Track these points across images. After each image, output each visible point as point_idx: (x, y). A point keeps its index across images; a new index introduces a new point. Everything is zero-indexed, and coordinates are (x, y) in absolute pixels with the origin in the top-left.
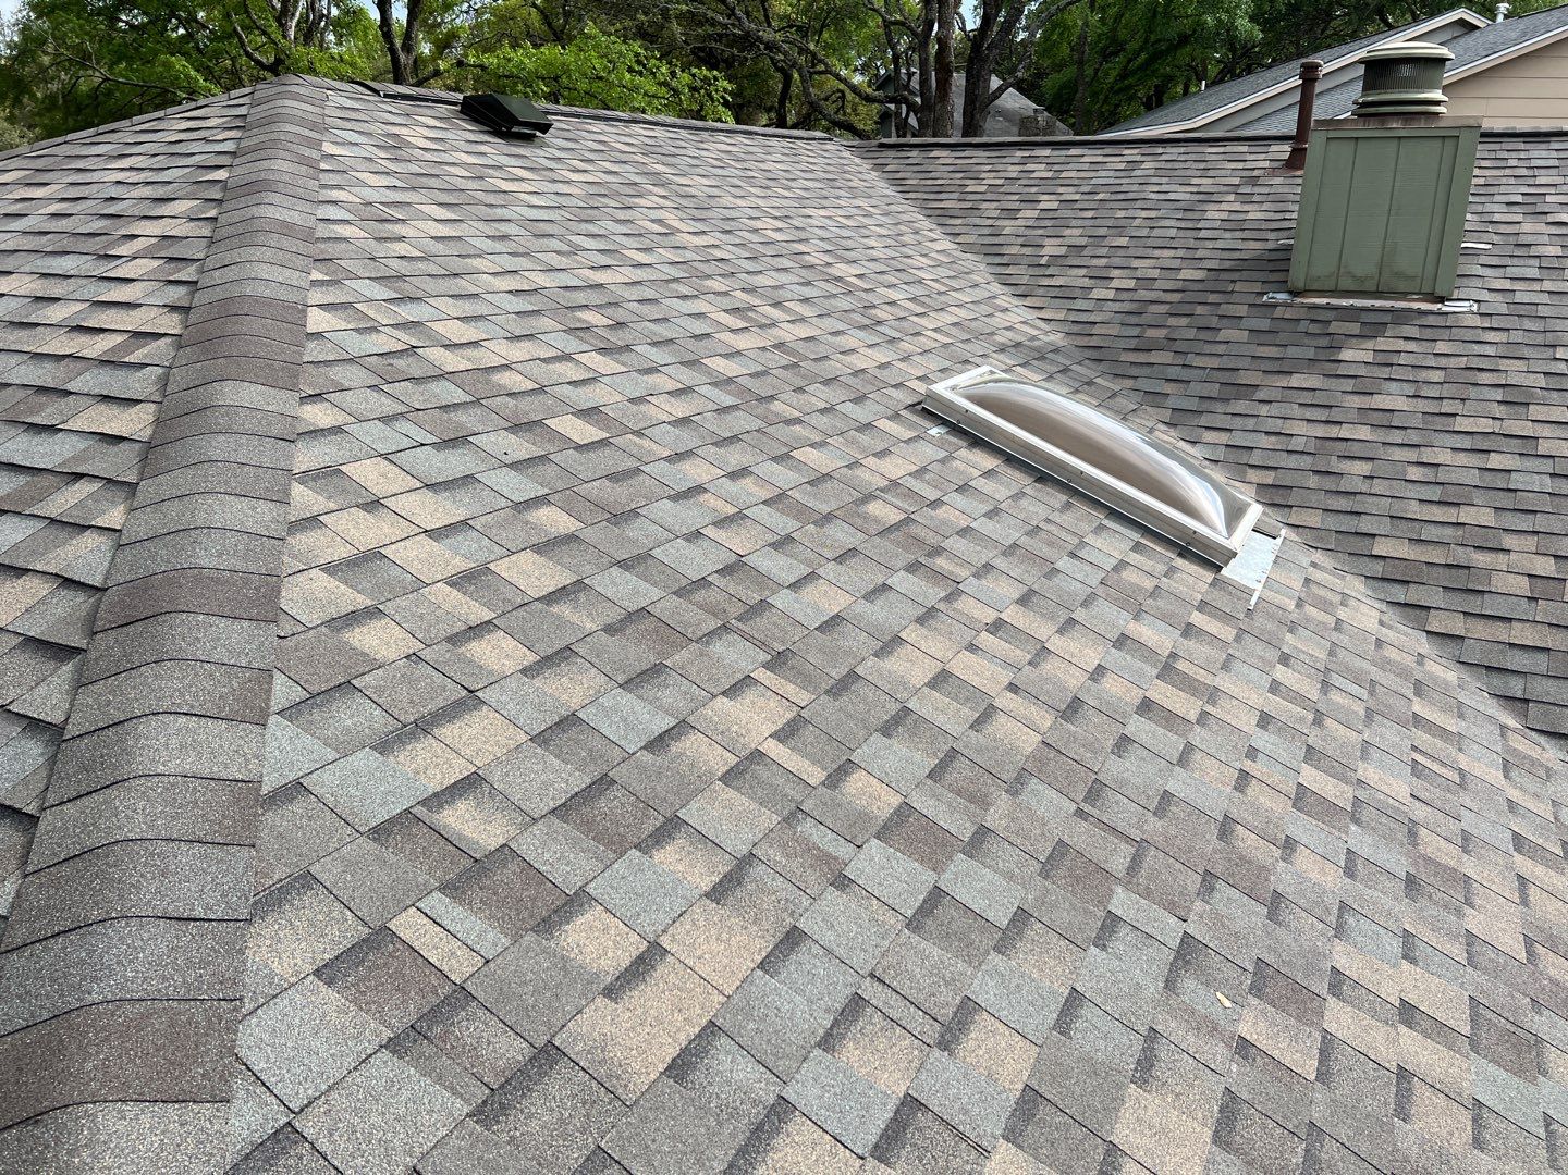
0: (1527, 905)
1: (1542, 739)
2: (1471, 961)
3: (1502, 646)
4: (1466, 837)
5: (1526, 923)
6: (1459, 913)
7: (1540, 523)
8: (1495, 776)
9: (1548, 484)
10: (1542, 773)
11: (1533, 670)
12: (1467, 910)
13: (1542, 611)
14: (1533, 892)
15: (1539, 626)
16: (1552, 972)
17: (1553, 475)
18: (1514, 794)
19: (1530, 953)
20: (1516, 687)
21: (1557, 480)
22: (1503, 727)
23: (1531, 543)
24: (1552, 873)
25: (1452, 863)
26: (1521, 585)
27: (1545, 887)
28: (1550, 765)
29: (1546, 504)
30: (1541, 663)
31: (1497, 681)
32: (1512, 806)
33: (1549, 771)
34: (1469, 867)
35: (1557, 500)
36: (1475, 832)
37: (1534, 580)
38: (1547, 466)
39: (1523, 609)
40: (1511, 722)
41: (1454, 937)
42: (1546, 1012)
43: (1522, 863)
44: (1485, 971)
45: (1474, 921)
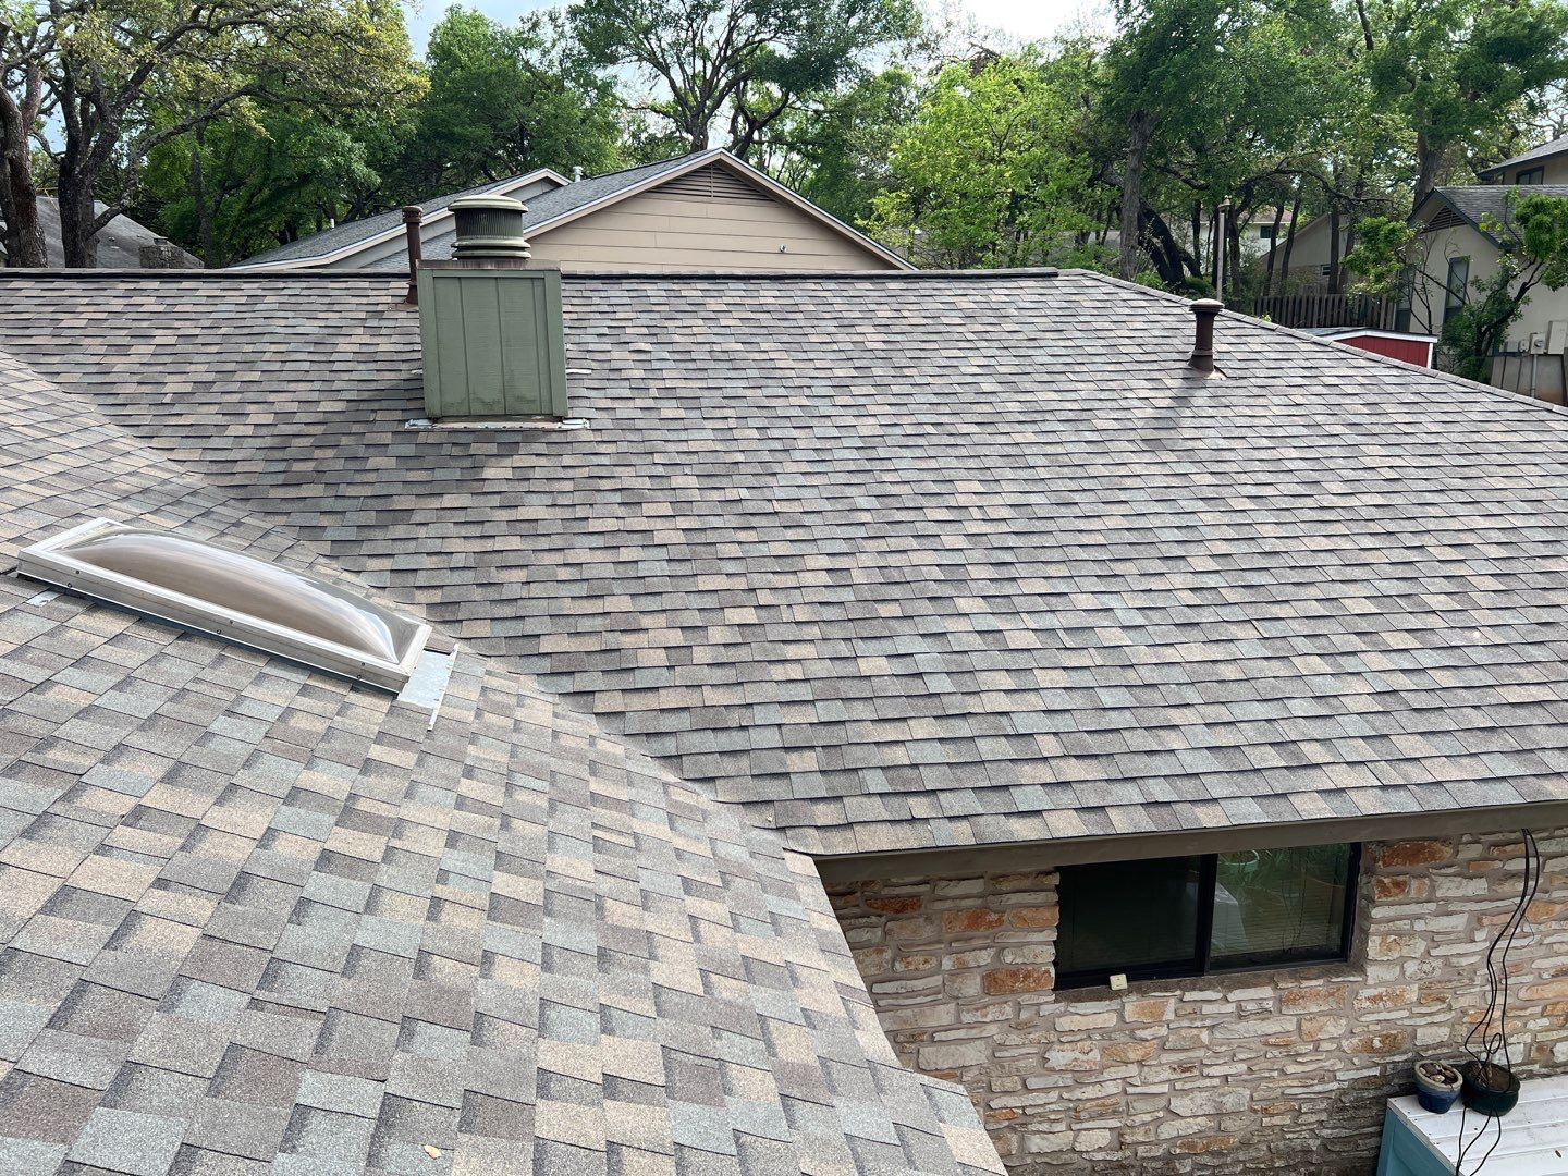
0: (700, 942)
1: (696, 787)
2: (660, 1012)
3: (654, 713)
4: (645, 894)
5: (700, 957)
6: (646, 970)
7: (666, 602)
8: (663, 831)
9: (667, 569)
10: (700, 817)
11: (681, 728)
12: (652, 964)
13: (681, 675)
14: (703, 926)
15: (679, 690)
16: (725, 995)
17: (669, 560)
18: (679, 842)
19: (707, 985)
20: (670, 746)
21: (673, 564)
22: (665, 785)
23: (662, 620)
24: (716, 904)
25: (636, 925)
26: (660, 657)
27: (712, 919)
28: (705, 807)
29: (667, 585)
30: (684, 721)
31: (657, 746)
32: (679, 853)
33: (704, 813)
34: (651, 923)
35: (675, 581)
36: (651, 888)
37: (669, 651)
38: (663, 553)
39: (665, 678)
40: (671, 778)
41: (642, 994)
42: (726, 1034)
43: (694, 904)
44: (672, 1016)
45: (660, 973)
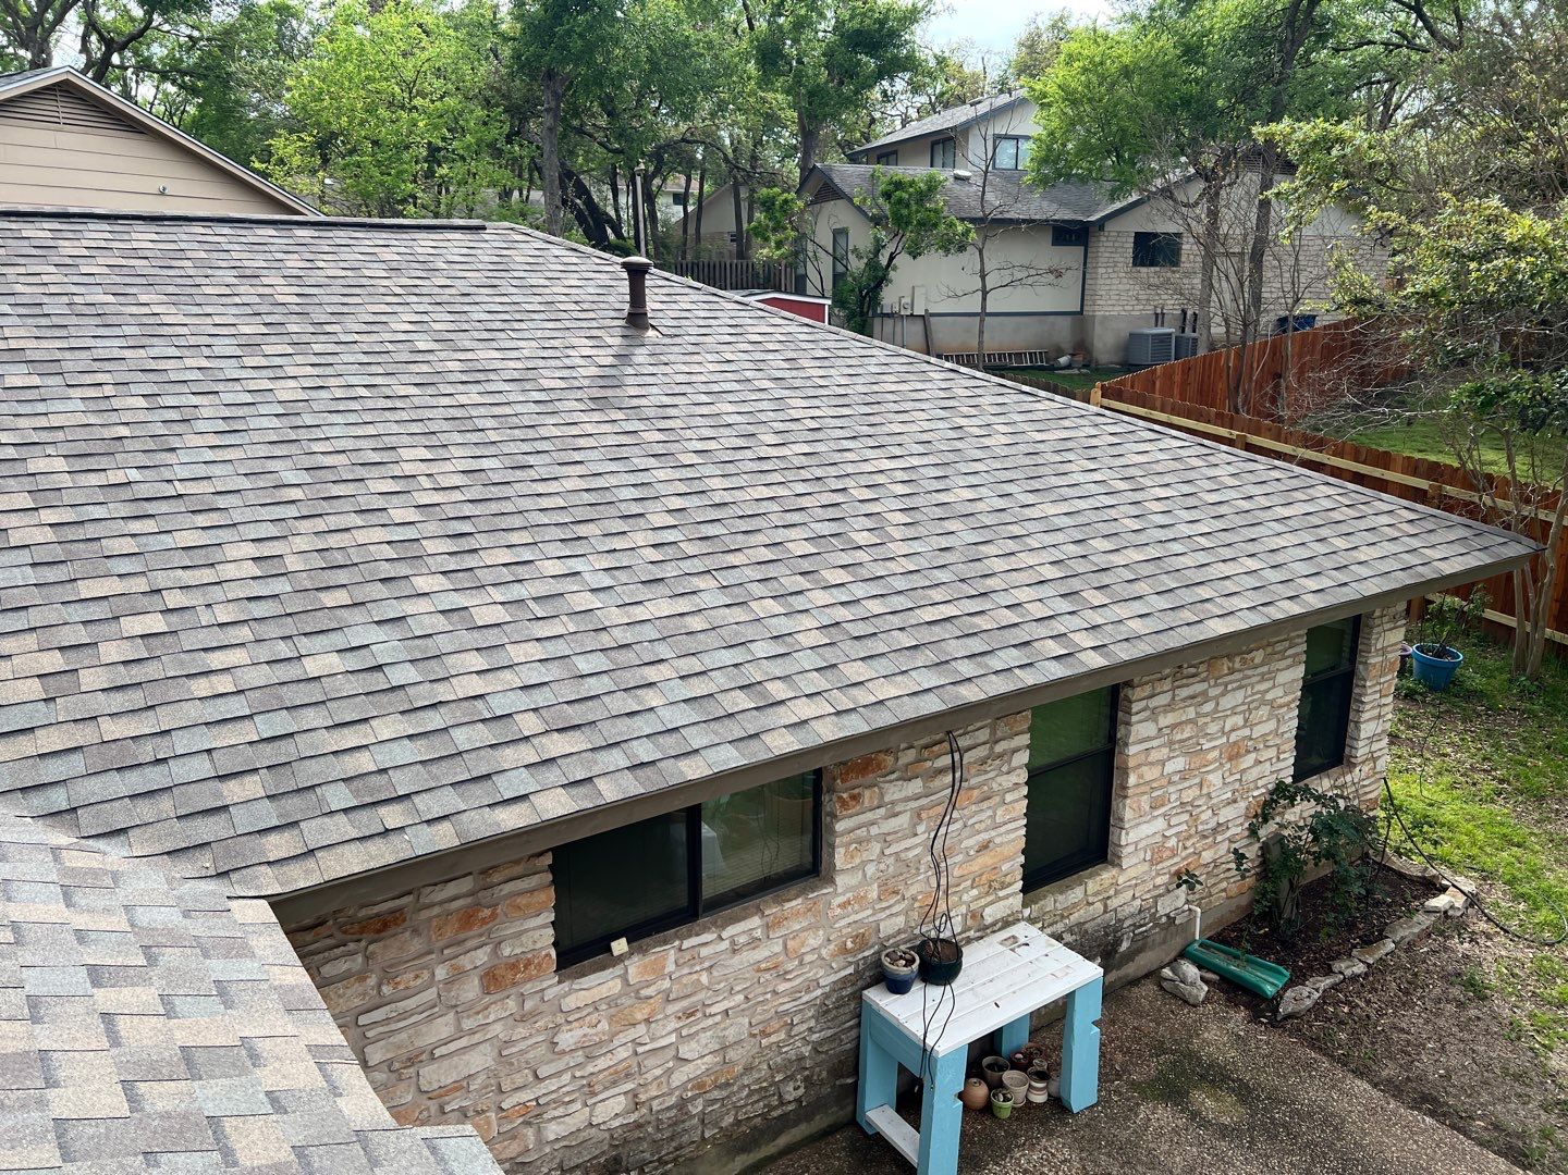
0: (119, 1045)
1: (101, 844)
2: (67, 1156)
3: (31, 761)
4: (33, 1002)
5: (119, 1066)
6: (42, 1104)
7: (35, 618)
8: (56, 910)
9: (32, 576)
10: (108, 881)
11: (71, 774)
12: (51, 1094)
13: (63, 709)
14: (123, 1024)
15: (64, 725)
16: (160, 1106)
17: (34, 565)
18: (81, 921)
19: (133, 1100)
20: (59, 799)
21: (39, 568)
22: (55, 851)
23: (30, 641)
24: (139, 990)
25: (22, 1046)
26: (35, 689)
27: (135, 1011)
28: (115, 868)
29: (35, 596)
30: (77, 764)
31: (38, 802)
32: (81, 936)
33: (116, 876)
34: (44, 1037)
35: (45, 590)
36: (43, 990)
37: (44, 679)
38: (25, 557)
39: (42, 714)
40: (61, 838)
41: (38, 1138)
42: (164, 1158)
43: (106, 998)
44: (87, 1155)
45: (62, 1103)
